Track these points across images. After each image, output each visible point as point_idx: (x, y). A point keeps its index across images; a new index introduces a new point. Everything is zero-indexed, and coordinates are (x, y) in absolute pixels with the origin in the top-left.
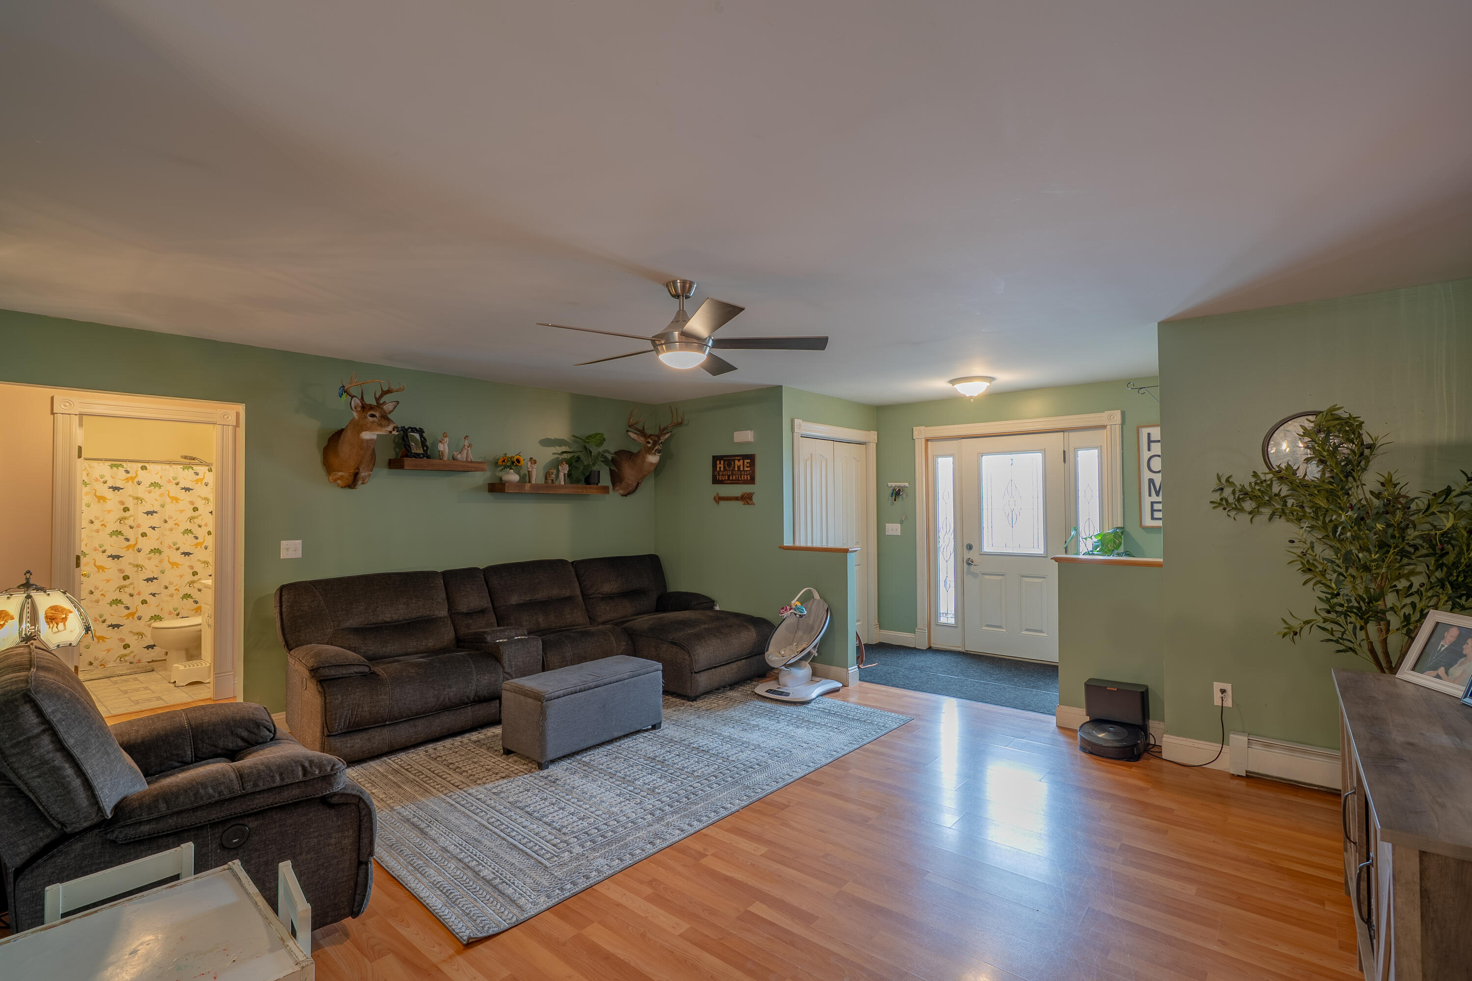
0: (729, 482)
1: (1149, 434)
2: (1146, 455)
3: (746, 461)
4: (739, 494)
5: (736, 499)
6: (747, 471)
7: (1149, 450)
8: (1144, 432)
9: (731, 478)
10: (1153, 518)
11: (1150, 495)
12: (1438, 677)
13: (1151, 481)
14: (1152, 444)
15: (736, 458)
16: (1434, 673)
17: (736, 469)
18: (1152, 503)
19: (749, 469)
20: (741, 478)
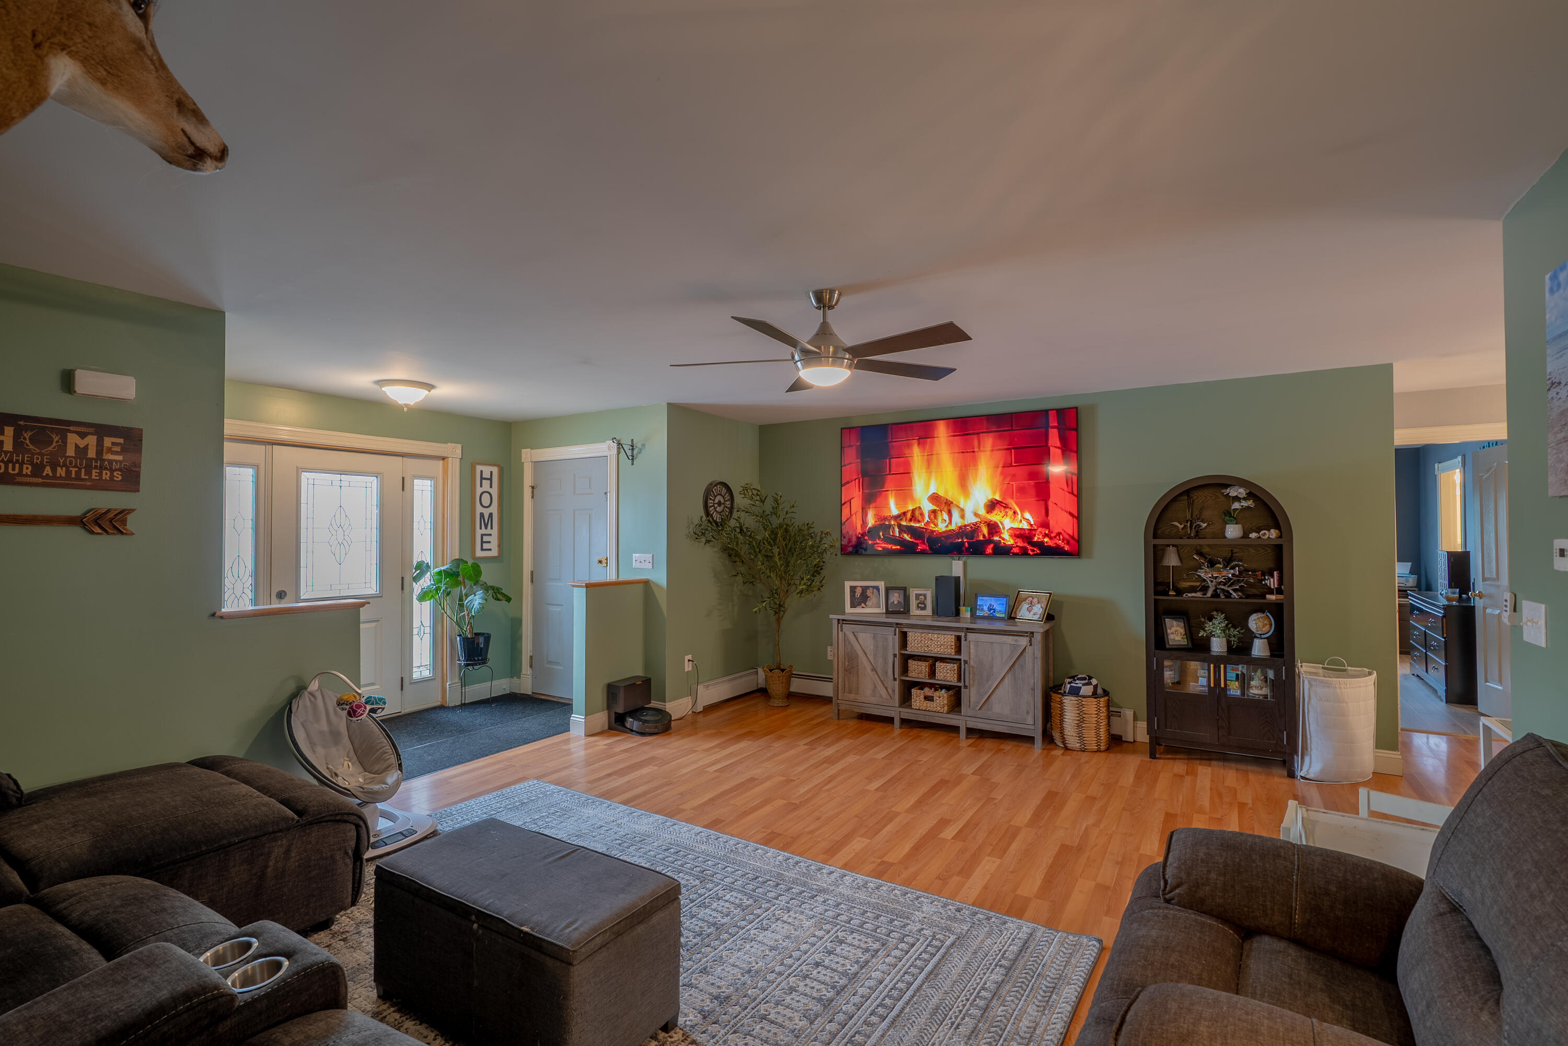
0: (40, 480)
1: (482, 471)
2: (479, 490)
3: (108, 442)
4: (76, 510)
5: (70, 521)
6: (110, 462)
7: (481, 486)
8: (479, 468)
9: (48, 471)
10: (482, 549)
11: (481, 528)
12: (863, 607)
13: (482, 515)
14: (483, 481)
15: (71, 428)
16: (861, 606)
17: (71, 452)
18: (482, 535)
19: (120, 458)
20: (89, 473)
